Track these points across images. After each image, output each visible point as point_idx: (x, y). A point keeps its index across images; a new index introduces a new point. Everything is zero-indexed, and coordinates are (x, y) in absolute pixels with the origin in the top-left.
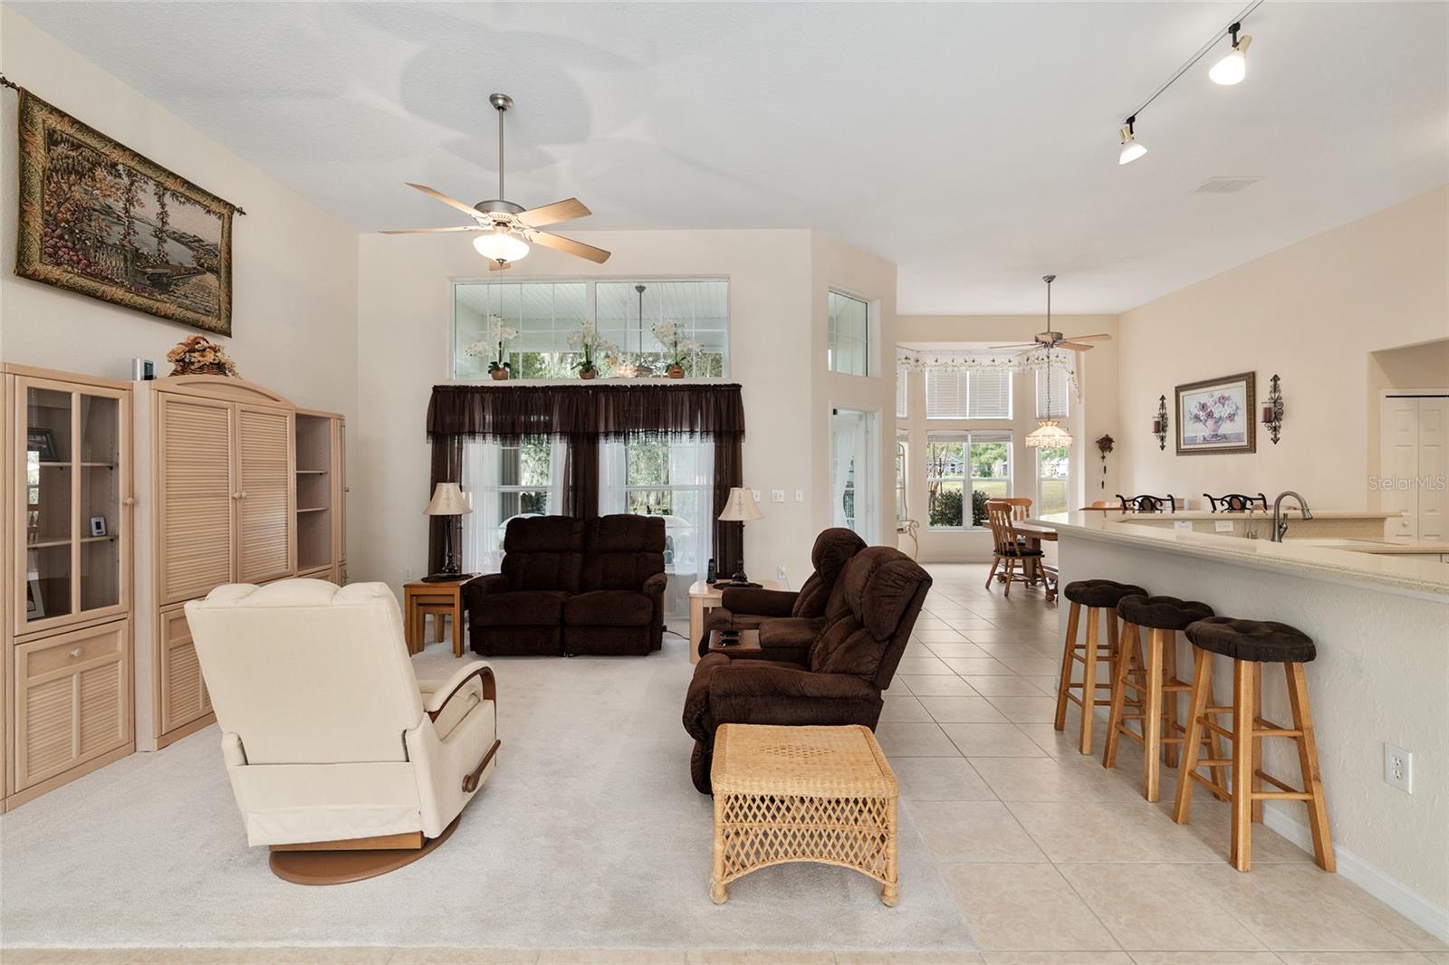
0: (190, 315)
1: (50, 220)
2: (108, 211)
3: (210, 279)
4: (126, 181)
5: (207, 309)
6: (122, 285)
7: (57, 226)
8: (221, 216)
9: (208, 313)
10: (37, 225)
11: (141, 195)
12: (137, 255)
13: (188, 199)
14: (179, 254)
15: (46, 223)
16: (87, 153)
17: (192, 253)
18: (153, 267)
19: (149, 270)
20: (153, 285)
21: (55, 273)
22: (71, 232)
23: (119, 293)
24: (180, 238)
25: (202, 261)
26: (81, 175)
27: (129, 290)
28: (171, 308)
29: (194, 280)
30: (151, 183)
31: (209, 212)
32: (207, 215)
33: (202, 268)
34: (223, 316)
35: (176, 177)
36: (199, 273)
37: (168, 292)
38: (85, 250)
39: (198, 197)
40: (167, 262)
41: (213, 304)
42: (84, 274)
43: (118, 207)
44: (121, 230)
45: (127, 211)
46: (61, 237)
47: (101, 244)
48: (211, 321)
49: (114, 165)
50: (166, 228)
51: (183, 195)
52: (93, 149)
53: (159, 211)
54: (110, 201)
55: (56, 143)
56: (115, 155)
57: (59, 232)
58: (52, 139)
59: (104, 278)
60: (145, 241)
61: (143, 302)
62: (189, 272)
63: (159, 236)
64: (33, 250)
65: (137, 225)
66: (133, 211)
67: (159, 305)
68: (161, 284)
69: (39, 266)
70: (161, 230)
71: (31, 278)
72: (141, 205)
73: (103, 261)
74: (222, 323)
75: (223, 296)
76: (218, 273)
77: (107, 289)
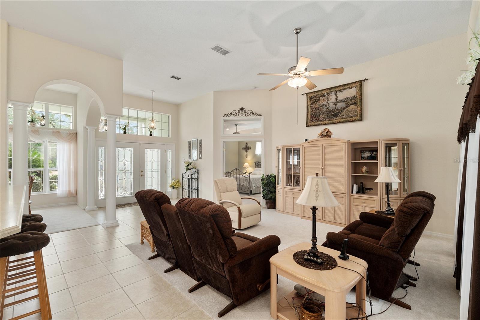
0: (344, 120)
1: (311, 114)
2: (323, 105)
3: (352, 107)
4: (327, 96)
5: (352, 116)
6: (326, 120)
7: (312, 114)
8: (356, 86)
9: (352, 117)
10: (309, 116)
11: (331, 97)
12: (330, 111)
13: (344, 89)
14: (340, 105)
15: (311, 115)
16: (318, 96)
17: (345, 103)
18: (334, 112)
19: (333, 113)
20: (334, 117)
21: (312, 123)
22: (315, 114)
23: (325, 122)
24: (341, 101)
25: (348, 103)
26: (317, 102)
27: (328, 120)
28: (339, 120)
29: (346, 110)
30: (333, 93)
31: (351, 88)
32: (351, 89)
33: (348, 105)
35: (340, 86)
36: (346, 107)
37: (338, 116)
38: (318, 116)
39: (347, 87)
40: (338, 109)
41: (353, 113)
42: (318, 121)
43: (325, 103)
44: (326, 108)
45: (327, 102)
46: (313, 116)
47: (321, 113)
48: (354, 118)
49: (324, 95)
50: (338, 100)
51: (342, 89)
52: (319, 95)
53: (335, 97)
54: (323, 103)
56: (323, 92)
57: (313, 115)
58: (311, 98)
59: (322, 120)
60: (332, 107)
61: (331, 122)
62: (344, 109)
63: (335, 104)
64: (309, 121)
65: (330, 105)
66: (329, 102)
67: (336, 121)
68: (336, 115)
69: (309, 124)
70: (336, 102)
71: (308, 126)
72: (331, 99)
73: (321, 117)
74: (358, 117)
75: (359, 109)
76: (356, 104)
77: (322, 122)
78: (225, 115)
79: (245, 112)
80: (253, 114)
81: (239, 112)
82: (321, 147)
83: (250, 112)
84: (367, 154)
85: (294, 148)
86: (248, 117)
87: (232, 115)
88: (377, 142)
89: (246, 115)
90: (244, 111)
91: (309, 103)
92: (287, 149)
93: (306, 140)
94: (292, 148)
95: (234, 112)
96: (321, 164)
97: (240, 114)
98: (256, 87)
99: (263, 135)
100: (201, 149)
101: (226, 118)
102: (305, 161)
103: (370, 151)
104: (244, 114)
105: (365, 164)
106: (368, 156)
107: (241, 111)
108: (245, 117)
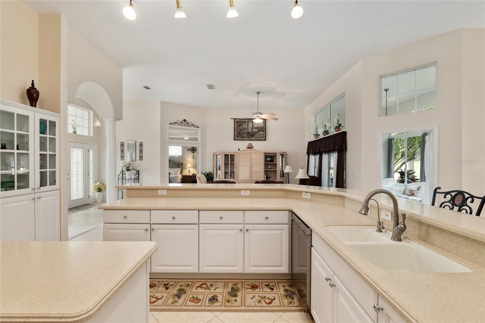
0: (257, 139)
1: (237, 132)
3: (261, 132)
4: (247, 123)
8: (263, 121)
9: (261, 138)
10: (236, 133)
11: (250, 124)
12: (249, 133)
14: (255, 130)
16: (242, 122)
17: (257, 129)
18: (251, 134)
21: (238, 139)
22: (240, 133)
23: (246, 139)
24: (255, 128)
26: (241, 125)
27: (248, 138)
28: (254, 139)
29: (258, 133)
30: (251, 122)
33: (259, 131)
34: (264, 137)
36: (259, 132)
37: (254, 136)
38: (241, 134)
40: (253, 132)
41: (262, 136)
42: (242, 138)
43: (246, 127)
44: (247, 130)
46: (238, 134)
47: (244, 133)
48: (262, 139)
49: (245, 122)
53: (252, 125)
54: (245, 127)
55: (238, 123)
56: (245, 120)
58: (237, 123)
59: (244, 138)
60: (250, 130)
61: (250, 139)
62: (257, 133)
63: (252, 129)
64: (236, 137)
65: (249, 129)
66: (248, 127)
67: (252, 139)
68: (252, 136)
69: (236, 139)
70: (253, 128)
71: (235, 140)
72: (250, 125)
73: (244, 135)
74: (264, 139)
75: (264, 134)
76: (263, 131)
77: (244, 139)
78: (171, 123)
79: (187, 124)
80: (193, 125)
81: (182, 123)
82: (249, 155)
83: (191, 123)
84: (269, 159)
85: (230, 154)
86: (189, 128)
87: (177, 124)
88: (276, 153)
89: (188, 126)
90: (186, 122)
91: (236, 125)
92: (225, 154)
93: (239, 150)
94: (229, 154)
95: (179, 122)
96: (249, 164)
97: (183, 124)
98: (197, 106)
99: (200, 142)
100: (141, 151)
101: (171, 126)
102: (240, 163)
103: (270, 157)
104: (187, 125)
105: (269, 164)
106: (270, 160)
107: (184, 122)
108: (187, 127)
